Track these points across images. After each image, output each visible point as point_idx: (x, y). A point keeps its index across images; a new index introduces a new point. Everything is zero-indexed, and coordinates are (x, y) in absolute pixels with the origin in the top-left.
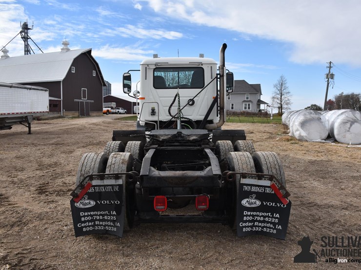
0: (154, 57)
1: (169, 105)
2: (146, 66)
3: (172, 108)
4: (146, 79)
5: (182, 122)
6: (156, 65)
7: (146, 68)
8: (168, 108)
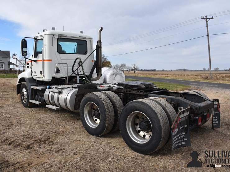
0: (53, 30)
1: (72, 65)
2: (52, 36)
3: (74, 67)
4: (52, 46)
5: (80, 77)
6: (59, 36)
7: (52, 37)
8: (71, 67)
